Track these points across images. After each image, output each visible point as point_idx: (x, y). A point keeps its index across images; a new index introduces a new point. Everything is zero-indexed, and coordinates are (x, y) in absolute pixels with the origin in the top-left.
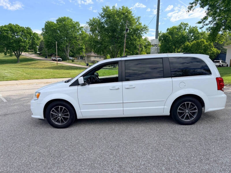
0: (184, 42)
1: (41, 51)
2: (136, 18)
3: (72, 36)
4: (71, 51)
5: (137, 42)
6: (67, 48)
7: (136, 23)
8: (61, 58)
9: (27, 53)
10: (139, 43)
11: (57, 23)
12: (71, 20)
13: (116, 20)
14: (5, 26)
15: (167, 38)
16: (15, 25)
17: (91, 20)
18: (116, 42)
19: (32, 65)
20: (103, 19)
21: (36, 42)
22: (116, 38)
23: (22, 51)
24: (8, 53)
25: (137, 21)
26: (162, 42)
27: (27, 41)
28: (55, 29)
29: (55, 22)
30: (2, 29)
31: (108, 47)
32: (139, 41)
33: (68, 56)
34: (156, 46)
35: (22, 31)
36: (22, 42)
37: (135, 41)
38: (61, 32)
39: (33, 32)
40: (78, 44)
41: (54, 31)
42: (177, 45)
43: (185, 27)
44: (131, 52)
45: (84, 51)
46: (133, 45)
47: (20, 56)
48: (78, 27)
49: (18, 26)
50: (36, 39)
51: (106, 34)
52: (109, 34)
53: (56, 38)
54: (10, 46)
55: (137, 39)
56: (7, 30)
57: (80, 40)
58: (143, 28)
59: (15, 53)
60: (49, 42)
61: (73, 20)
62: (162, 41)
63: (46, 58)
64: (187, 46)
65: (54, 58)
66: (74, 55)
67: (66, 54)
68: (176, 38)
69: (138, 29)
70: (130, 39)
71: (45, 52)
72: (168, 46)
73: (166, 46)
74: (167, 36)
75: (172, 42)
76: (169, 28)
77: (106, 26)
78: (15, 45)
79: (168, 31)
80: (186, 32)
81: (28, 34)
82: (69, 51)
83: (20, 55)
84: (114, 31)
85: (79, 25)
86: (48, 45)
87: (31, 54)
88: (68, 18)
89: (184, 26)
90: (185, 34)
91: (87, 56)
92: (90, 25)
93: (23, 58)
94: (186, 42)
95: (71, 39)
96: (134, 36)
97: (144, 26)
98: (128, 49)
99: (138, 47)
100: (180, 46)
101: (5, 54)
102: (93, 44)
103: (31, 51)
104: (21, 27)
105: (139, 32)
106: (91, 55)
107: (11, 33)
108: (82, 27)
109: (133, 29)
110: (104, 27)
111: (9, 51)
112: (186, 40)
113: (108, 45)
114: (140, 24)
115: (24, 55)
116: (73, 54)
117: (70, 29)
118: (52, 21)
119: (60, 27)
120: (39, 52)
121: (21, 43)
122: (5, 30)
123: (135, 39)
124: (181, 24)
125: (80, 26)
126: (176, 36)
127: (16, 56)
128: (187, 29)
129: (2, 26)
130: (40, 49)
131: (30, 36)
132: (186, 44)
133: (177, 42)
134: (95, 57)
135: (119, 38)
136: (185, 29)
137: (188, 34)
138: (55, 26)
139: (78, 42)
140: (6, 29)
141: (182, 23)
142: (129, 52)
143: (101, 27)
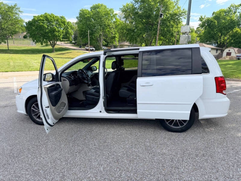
0: (232, 28)
1: (76, 40)
2: (174, 2)
3: (105, 24)
4: (105, 40)
5: (174, 28)
6: (100, 37)
7: (174, 7)
8: (94, 47)
9: (63, 42)
10: (176, 30)
11: (91, 10)
12: (105, 7)
13: (150, 5)
14: (41, 16)
15: (212, 23)
16: (50, 14)
17: (124, 6)
18: (150, 29)
19: (66, 55)
20: (136, 4)
21: (70, 31)
22: (151, 25)
23: (57, 40)
24: (44, 43)
25: (176, 5)
26: (205, 29)
27: (61, 31)
28: (88, 17)
29: (89, 10)
30: (39, 18)
31: (141, 35)
32: (177, 28)
33: (102, 45)
34: (187, 34)
35: (57, 20)
36: (57, 31)
37: (172, 28)
38: (95, 20)
39: (67, 21)
40: (111, 33)
41: (88, 19)
42: (223, 32)
43: (236, 10)
44: (167, 40)
45: (117, 39)
46: (170, 32)
47: (55, 46)
48: (112, 14)
49: (53, 15)
50: (70, 28)
51: (140, 21)
52: (142, 20)
53: (89, 27)
54: (46, 36)
55: (174, 25)
56: (43, 20)
57: (113, 29)
58: (182, 13)
59: (50, 42)
60: (82, 31)
61: (107, 7)
62: (206, 27)
63: (80, 47)
64: (235, 33)
65: (87, 48)
66: (108, 44)
67: (99, 43)
68: (223, 23)
69: (176, 14)
70: (167, 25)
71: (80, 42)
72: (212, 33)
73: (209, 33)
74: (212, 22)
75: (217, 28)
76: (215, 12)
77: (140, 12)
78: (50, 35)
79: (214, 15)
80: (236, 15)
81: (62, 23)
82: (102, 40)
83: (55, 44)
84: (149, 17)
85: (113, 12)
86: (82, 34)
87: (66, 44)
88: (102, 5)
89: (235, 8)
90: (235, 18)
91: (120, 45)
92: (123, 11)
93: (59, 48)
94: (235, 28)
95: (104, 27)
96: (171, 23)
97: (184, 10)
98: (163, 37)
99: (175, 34)
100: (228, 33)
101: (42, 44)
102: (126, 32)
103: (67, 41)
104: (56, 17)
105: (177, 17)
106: (125, 44)
107: (47, 23)
108: (116, 14)
109: (170, 14)
110: (137, 13)
111: (45, 41)
112: (235, 26)
113: (141, 33)
114: (178, 8)
115: (60, 44)
116: (106, 43)
117: (103, 16)
118: (86, 9)
119: (94, 14)
120: (74, 42)
121: (55, 33)
122: (41, 20)
123: (172, 26)
124: (231, 6)
125: (115, 13)
126: (223, 21)
127: (52, 46)
128: (238, 13)
129: (39, 16)
130: (75, 38)
131: (65, 25)
132: (234, 31)
133: (224, 27)
134: (129, 46)
135: (155, 25)
136: (235, 12)
137: (239, 18)
138: (89, 14)
139: (111, 30)
140: (42, 18)
141: (233, 4)
142: (164, 40)
143: (135, 13)
